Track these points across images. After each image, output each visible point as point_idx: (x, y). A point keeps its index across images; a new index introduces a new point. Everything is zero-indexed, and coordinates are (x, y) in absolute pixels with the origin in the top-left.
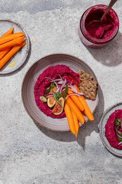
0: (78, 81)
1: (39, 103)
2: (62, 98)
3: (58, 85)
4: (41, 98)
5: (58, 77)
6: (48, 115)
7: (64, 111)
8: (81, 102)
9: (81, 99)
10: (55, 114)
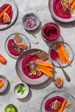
0: (37, 57)
1: (30, 77)
2: (37, 68)
3: (31, 64)
4: (29, 74)
5: (29, 62)
6: (37, 78)
7: (41, 72)
8: (44, 64)
9: (43, 62)
10: (39, 75)
